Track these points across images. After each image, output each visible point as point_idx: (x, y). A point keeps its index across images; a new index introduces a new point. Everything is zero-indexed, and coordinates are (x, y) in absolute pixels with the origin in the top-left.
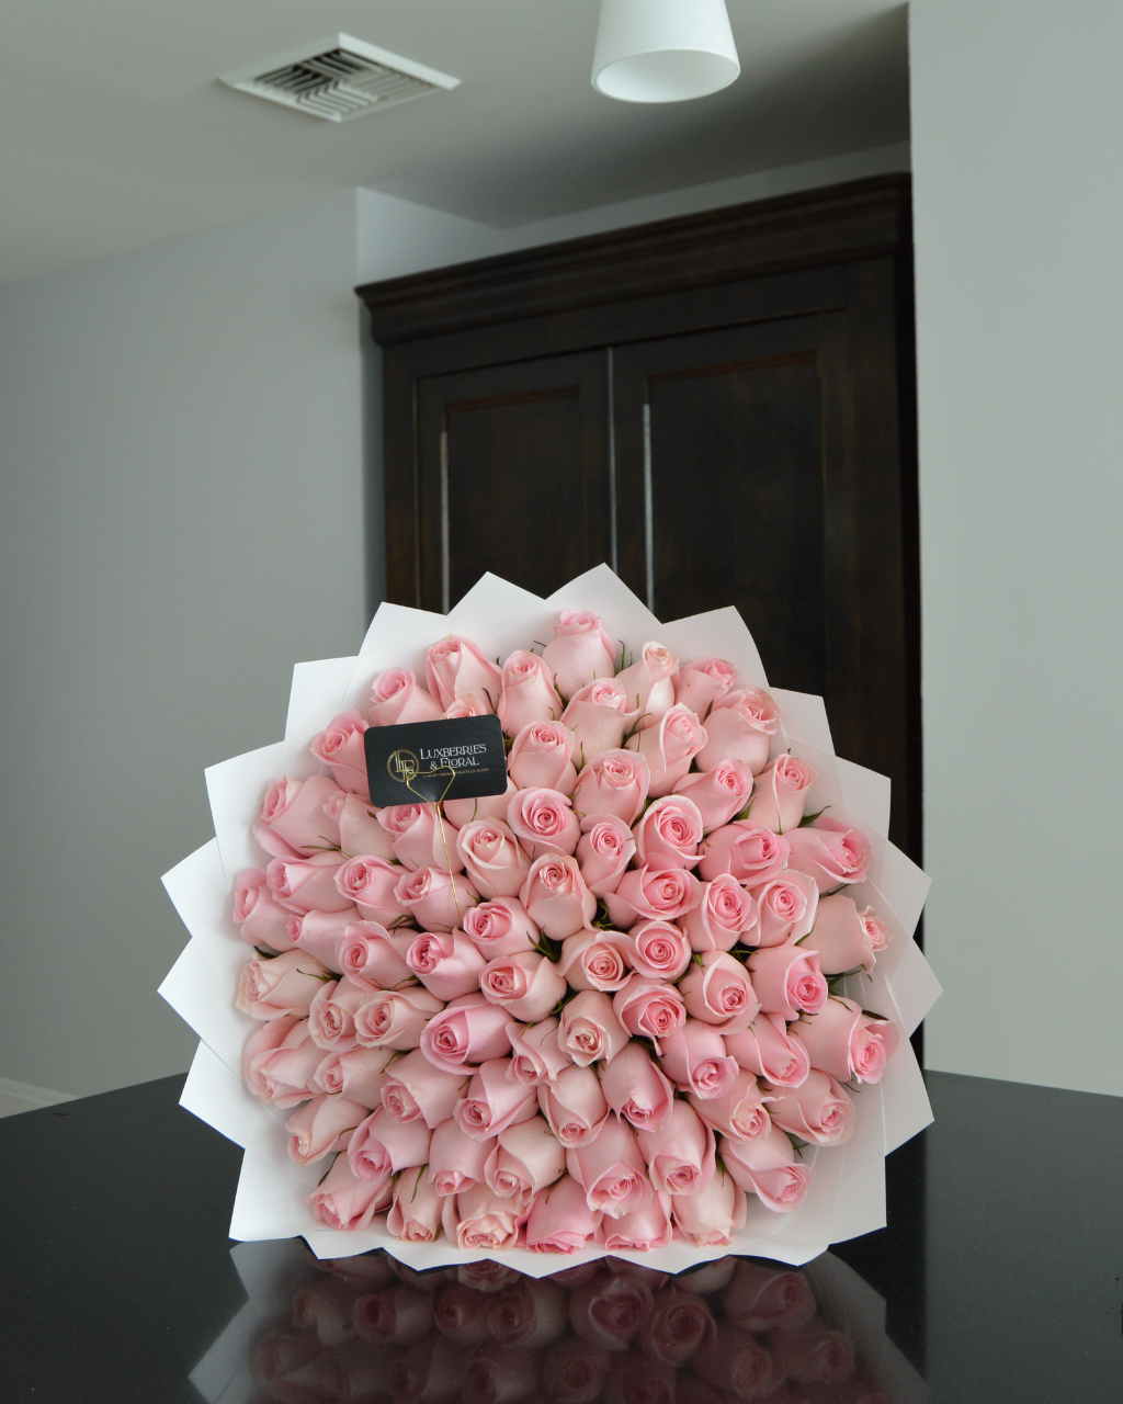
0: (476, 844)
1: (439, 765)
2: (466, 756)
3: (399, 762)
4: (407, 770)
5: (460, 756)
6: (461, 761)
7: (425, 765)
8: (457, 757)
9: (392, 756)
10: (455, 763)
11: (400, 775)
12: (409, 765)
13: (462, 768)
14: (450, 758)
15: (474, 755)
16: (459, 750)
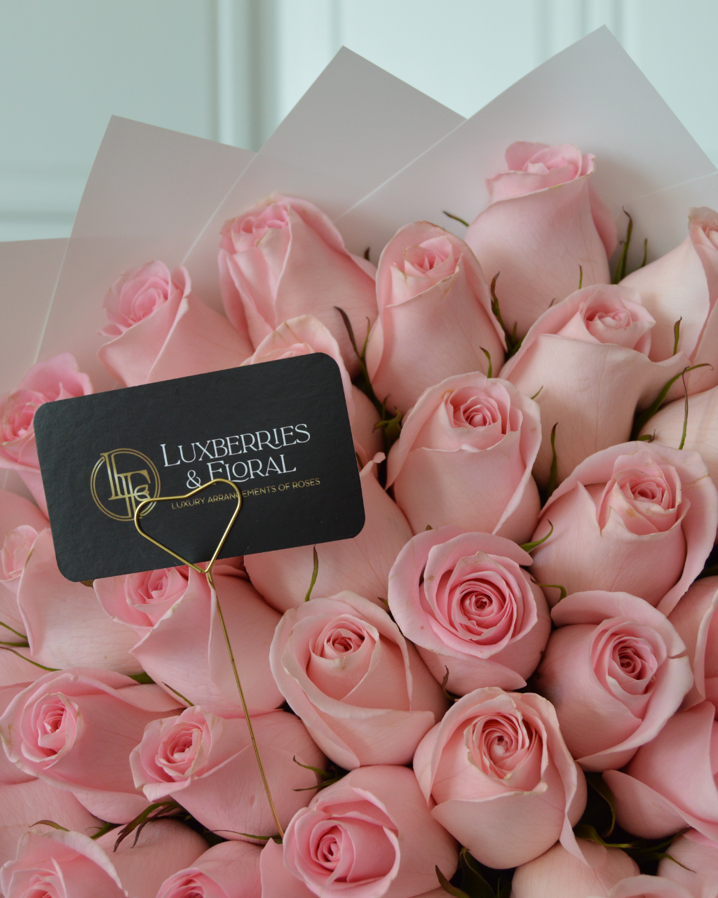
0: (316, 659)
1: (205, 478)
2: (266, 453)
3: (114, 476)
4: (134, 494)
5: (251, 455)
6: (255, 466)
7: (174, 481)
8: (244, 458)
9: (98, 465)
10: (240, 470)
11: (120, 506)
12: (137, 481)
13: (258, 482)
14: (230, 460)
15: (283, 450)
16: (248, 440)
